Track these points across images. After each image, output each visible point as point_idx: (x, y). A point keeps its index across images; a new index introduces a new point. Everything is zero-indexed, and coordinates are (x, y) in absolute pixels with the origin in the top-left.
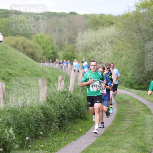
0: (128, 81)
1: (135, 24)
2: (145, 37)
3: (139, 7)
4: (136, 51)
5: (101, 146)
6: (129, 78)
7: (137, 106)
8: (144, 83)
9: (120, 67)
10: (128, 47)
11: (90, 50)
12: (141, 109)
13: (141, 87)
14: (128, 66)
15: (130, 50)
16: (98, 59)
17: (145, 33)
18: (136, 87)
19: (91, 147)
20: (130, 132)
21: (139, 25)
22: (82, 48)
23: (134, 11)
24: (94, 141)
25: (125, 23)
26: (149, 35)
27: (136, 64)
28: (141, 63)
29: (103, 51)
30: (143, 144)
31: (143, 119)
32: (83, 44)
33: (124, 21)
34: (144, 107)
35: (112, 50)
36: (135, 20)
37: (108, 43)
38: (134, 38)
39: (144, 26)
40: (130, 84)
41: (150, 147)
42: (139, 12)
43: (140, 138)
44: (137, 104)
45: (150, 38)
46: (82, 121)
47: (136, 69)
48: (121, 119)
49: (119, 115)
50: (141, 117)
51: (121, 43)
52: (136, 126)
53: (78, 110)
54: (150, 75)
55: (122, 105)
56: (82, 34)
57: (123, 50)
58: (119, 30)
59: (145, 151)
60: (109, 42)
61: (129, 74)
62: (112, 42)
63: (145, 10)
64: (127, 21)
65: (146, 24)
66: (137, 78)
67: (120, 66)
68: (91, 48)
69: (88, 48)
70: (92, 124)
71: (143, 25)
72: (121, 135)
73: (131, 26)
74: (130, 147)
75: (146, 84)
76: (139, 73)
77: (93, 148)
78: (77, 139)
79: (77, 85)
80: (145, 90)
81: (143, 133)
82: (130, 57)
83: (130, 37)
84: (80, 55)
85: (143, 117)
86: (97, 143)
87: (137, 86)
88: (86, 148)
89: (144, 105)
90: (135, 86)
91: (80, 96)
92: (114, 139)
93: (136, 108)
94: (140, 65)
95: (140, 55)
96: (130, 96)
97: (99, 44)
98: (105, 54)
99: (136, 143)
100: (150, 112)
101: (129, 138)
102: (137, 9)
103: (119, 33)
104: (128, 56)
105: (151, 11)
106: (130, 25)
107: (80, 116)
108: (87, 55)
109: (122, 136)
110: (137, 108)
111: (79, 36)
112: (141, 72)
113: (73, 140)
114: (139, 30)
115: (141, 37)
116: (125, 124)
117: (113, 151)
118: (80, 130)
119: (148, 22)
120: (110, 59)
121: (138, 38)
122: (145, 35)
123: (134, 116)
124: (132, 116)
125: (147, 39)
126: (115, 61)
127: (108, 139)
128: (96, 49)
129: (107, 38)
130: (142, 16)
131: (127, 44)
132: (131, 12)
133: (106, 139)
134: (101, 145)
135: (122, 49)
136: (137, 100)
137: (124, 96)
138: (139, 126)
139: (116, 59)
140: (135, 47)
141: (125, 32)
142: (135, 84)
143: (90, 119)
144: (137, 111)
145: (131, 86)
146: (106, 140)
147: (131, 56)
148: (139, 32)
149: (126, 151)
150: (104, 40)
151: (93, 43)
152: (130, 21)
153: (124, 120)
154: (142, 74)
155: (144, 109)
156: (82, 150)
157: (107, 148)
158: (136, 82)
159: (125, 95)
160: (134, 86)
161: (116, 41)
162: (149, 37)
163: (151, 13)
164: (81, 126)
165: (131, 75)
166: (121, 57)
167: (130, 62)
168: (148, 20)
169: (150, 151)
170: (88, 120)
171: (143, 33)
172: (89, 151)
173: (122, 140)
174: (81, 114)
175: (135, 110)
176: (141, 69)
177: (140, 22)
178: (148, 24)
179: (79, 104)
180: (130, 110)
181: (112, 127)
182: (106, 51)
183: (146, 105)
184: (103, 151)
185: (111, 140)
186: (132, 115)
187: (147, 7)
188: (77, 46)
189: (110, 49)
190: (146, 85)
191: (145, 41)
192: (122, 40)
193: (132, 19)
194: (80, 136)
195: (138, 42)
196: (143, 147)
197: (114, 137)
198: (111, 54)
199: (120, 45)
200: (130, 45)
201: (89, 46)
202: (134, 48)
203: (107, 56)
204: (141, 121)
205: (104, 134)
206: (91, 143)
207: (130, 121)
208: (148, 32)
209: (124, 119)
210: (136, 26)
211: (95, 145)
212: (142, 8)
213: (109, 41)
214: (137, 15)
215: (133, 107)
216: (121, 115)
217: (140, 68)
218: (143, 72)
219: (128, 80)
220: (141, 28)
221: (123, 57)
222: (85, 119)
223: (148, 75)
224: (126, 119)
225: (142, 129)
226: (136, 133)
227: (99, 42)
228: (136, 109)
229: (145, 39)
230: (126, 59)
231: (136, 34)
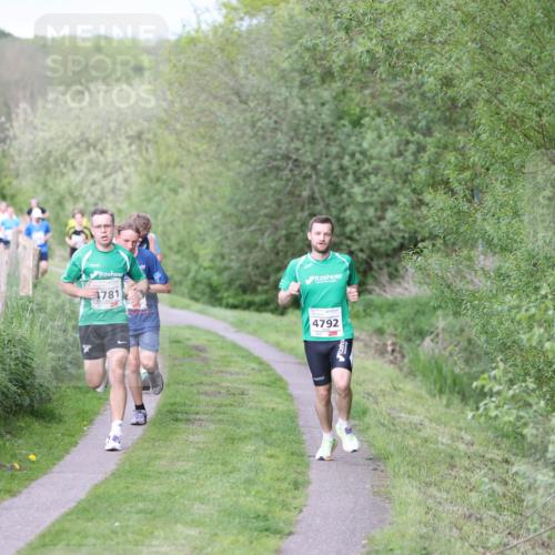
0: (199, 278)
1: (222, 71)
2: (260, 120)
3: (235, 9)
4: (229, 169)
5: (109, 513)
6: (205, 269)
7: (237, 370)
8: (258, 283)
9: (169, 228)
10: (198, 155)
11: (62, 165)
12: (250, 378)
13: (248, 298)
14: (200, 223)
15: (207, 167)
16: (91, 200)
17: (258, 104)
18: (231, 301)
19: (70, 521)
20: (211, 464)
21: (235, 75)
22: (31, 158)
23: (217, 24)
24: (82, 496)
25: (185, 68)
26: (271, 111)
27: (226, 216)
28: (245, 212)
29: (108, 171)
30: (261, 507)
31: (259, 413)
32: (34, 147)
33: (180, 61)
34: (260, 371)
35: (139, 168)
36: (219, 57)
37: (124, 143)
38: (220, 120)
39: (255, 80)
40: (208, 290)
41: (285, 515)
42: (235, 27)
43: (249, 482)
44: (236, 362)
45: (276, 122)
46: (37, 426)
47: (230, 234)
48: (179, 416)
49: (172, 401)
50: (251, 408)
51: (171, 140)
52: (232, 440)
53: (23, 387)
54: (281, 254)
55: (181, 365)
56: (29, 111)
57: (182, 166)
58: (164, 93)
59: (267, 530)
60: (128, 137)
61: (206, 252)
62: (139, 136)
63: (255, 22)
64: (192, 62)
65: (260, 71)
66: (235, 265)
67: (172, 223)
68: (64, 159)
69: (52, 160)
70: (73, 436)
71: (250, 76)
72: (178, 472)
73: (208, 78)
74: (215, 517)
75: (266, 287)
76: (240, 248)
77: (82, 524)
78: (20, 492)
79: (17, 293)
80: (266, 311)
81: (260, 464)
82: (207, 192)
83: (203, 120)
84: (26, 185)
85: (256, 408)
86: (95, 504)
87: (236, 295)
88: (53, 525)
89: (261, 363)
90: (229, 297)
91: (27, 335)
92: (154, 489)
93: (231, 374)
94: (243, 220)
95: (242, 184)
96: (208, 332)
97: (95, 147)
98: (115, 181)
99: (237, 501)
100: (284, 388)
101: (208, 483)
102: (225, 17)
103: (165, 104)
104: (200, 187)
105: (280, 24)
106: (205, 75)
107: (31, 405)
108: (51, 185)
109: (184, 477)
110: (237, 374)
111: (21, 117)
112: (247, 244)
113: (8, 496)
114: (237, 94)
115: (245, 119)
116: (193, 435)
117: (152, 533)
118: (32, 457)
119: (270, 63)
120: (135, 199)
121: (234, 120)
122: (260, 110)
123: (226, 406)
124: (220, 406)
125: (268, 124)
126: (153, 206)
127: (134, 490)
128: (82, 163)
129: (120, 124)
130: (246, 42)
131: (193, 145)
132: (204, 27)
133: (128, 488)
134: (110, 510)
135: (178, 163)
136: (235, 346)
137: (186, 334)
138: (243, 439)
139: (156, 199)
140: (224, 156)
141: (186, 101)
142: (227, 290)
143: (66, 419)
144: (236, 385)
145: (213, 296)
146: (125, 491)
147: (210, 187)
148: (237, 100)
149: (198, 530)
150: (109, 130)
151: (70, 142)
152: (201, 61)
153: (188, 420)
154: (250, 252)
155: (260, 378)
156: (39, 531)
157: (130, 523)
158: (230, 283)
159: (190, 327)
160: (226, 295)
161: (155, 135)
162: (274, 118)
163: (276, 31)
164: (36, 444)
165: (210, 257)
166: (175, 191)
167: (206, 210)
168: (269, 56)
169: (287, 531)
170: (60, 420)
171: (252, 105)
172: (67, 531)
173: (185, 491)
174: (32, 401)
175: (229, 385)
176: (246, 234)
177: (239, 65)
178: (268, 71)
179: (25, 365)
180: (211, 384)
181: (146, 445)
182: (121, 168)
183: (268, 365)
184: (115, 532)
185: (144, 494)
186: (217, 400)
187: (264, 10)
188: (12, 151)
189: (136, 163)
190: (266, 292)
191: (261, 133)
192: (175, 129)
193: (211, 53)
194: (32, 480)
195: (234, 135)
196: (262, 514)
197: (156, 482)
198: (136, 180)
199: (168, 148)
200: (205, 147)
201: (57, 154)
202: (219, 158)
203: (125, 187)
204: (251, 424)
205: (118, 470)
206: (73, 504)
207: (212, 421)
208: (269, 102)
209: (192, 417)
210: (226, 79)
211: (85, 510)
212: (246, 14)
213: (131, 133)
214: (227, 40)
215: (222, 372)
216: (178, 400)
217: (244, 230)
218: (256, 245)
219: (203, 274)
220: (242, 86)
221: (180, 190)
222: (47, 419)
223: (273, 257)
224: (198, 417)
225: (256, 451)
226: (234, 467)
227: (92, 136)
228: (234, 377)
229: (259, 124)
230: (191, 198)
231: (225, 109)
